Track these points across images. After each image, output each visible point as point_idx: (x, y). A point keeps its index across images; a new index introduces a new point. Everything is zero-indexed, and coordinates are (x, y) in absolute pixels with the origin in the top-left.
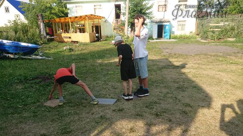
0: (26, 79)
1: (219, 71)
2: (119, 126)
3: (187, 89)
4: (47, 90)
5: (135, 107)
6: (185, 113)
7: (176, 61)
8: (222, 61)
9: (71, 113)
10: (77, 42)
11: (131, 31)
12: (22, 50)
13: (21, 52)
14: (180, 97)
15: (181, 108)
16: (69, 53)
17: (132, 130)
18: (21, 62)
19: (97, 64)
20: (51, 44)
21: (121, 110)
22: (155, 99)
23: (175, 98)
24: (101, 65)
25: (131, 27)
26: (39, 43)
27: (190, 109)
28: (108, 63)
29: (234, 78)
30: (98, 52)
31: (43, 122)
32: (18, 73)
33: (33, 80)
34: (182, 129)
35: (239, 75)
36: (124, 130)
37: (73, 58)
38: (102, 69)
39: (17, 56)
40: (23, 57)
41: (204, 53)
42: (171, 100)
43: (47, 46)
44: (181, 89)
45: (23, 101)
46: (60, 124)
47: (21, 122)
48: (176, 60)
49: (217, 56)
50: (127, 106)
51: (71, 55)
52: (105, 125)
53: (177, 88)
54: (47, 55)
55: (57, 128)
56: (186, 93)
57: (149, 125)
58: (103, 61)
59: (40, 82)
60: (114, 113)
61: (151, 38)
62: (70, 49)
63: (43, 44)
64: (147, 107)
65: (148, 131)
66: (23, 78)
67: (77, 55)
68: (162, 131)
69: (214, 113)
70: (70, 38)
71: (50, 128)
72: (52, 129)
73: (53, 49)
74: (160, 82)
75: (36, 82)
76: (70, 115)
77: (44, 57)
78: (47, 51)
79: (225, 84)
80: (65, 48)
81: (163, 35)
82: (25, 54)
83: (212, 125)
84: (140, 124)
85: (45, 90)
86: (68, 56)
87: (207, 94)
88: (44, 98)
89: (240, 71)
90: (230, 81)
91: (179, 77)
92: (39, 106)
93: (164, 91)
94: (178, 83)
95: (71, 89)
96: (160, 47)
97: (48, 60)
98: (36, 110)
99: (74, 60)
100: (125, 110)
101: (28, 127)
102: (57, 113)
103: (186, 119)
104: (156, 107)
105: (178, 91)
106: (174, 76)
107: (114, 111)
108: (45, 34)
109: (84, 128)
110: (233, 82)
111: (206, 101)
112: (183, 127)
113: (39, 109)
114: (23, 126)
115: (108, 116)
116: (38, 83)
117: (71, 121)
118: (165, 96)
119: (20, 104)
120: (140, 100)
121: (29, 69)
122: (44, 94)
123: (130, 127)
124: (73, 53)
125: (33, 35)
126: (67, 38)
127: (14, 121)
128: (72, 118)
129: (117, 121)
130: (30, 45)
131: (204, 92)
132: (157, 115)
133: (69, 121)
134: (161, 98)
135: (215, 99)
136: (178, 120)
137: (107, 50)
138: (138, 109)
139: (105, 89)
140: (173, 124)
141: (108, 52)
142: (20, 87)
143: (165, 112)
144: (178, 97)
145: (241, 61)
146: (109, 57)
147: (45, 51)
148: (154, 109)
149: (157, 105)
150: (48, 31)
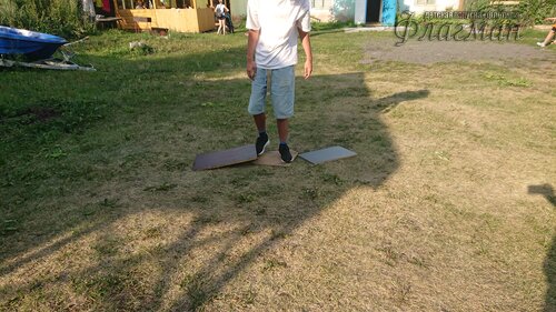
1: (468, 103)
2: (131, 223)
3: (356, 144)
4: (39, 139)
6: (312, 196)
8: (492, 79)
9: (51, 191)
10: (166, 30)
12: (20, 48)
15: (308, 186)
18: (19, 75)
19: (190, 84)
20: (105, 34)
21: (164, 189)
24: (197, 85)
26: (77, 33)
28: (216, 82)
30: (209, 56)
34: (273, 233)
36: (135, 233)
38: (192, 95)
39: (11, 63)
40: (26, 64)
41: (460, 59)
43: (95, 39)
49: (487, 67)
57: (204, 222)
58: (209, 77)
59: (32, 121)
60: (145, 194)
61: (350, 22)
62: (145, 48)
63: (86, 34)
64: (233, 182)
65: (191, 235)
68: (226, 235)
70: (149, 20)
73: (106, 47)
74: (307, 127)
75: (20, 122)
76: (46, 195)
77: (76, 66)
78: (92, 52)
79: (459, 132)
80: (131, 46)
82: (30, 58)
91: (358, 116)
96: (364, 45)
100: (177, 188)
104: (253, 183)
106: (348, 114)
107: (148, 189)
108: (92, 11)
109: (51, 225)
110: (481, 130)
111: (384, 170)
116: (26, 123)
123: (154, 225)
125: (63, 14)
126: (142, 19)
129: (134, 213)
130: (43, 36)
136: (282, 211)
137: (232, 51)
138: (209, 187)
140: (263, 219)
141: (233, 55)
143: (266, 194)
145: (539, 79)
146: (228, 69)
147: (87, 52)
148: (247, 188)
149: (261, 178)
150: (100, 5)
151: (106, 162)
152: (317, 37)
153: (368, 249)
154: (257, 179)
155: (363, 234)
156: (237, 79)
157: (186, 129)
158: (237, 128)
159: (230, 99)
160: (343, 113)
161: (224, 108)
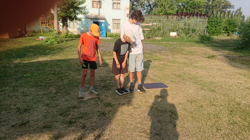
3: (112, 88)
5: (45, 117)
6: (104, 114)
7: (109, 59)
14: (103, 97)
15: (100, 110)
19: (12, 66)
21: (23, 124)
22: (75, 103)
23: (98, 98)
24: (17, 66)
27: (110, 108)
29: (155, 73)
30: (18, 50)
34: (94, 136)
35: (160, 70)
38: (16, 71)
42: (92, 102)
44: (106, 87)
49: (145, 53)
53: (103, 87)
56: (110, 91)
58: (22, 61)
60: (13, 129)
64: (61, 114)
69: (132, 110)
83: (127, 124)
89: (161, 66)
94: (104, 81)
100: (31, 122)
103: (102, 122)
104: (72, 113)
105: (103, 90)
106: (103, 75)
107: (13, 126)
111: (127, 98)
112: (96, 133)
136: (93, 124)
137: (31, 47)
139: (12, 97)
140: (86, 130)
141: (32, 49)
143: (81, 117)
144: (101, 97)
146: (32, 56)
148: (70, 116)
149: (75, 110)
152: (74, 41)
153: (137, 133)
154: (73, 111)
155: (132, 127)
156: (39, 61)
157: (21, 90)
158: (50, 86)
159: (39, 72)
160: (100, 74)
161: (38, 77)
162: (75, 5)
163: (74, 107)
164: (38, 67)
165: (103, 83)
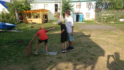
0: (9, 42)
1: (107, 38)
2: (60, 66)
3: (92, 47)
4: (21, 48)
5: (67, 56)
6: (92, 59)
8: (108, 33)
9: (34, 59)
10: (35, 23)
11: (63, 18)
12: (7, 27)
13: (6, 28)
14: (89, 51)
15: (90, 56)
16: (31, 29)
17: (67, 68)
18: (6, 33)
20: (22, 24)
21: (60, 58)
22: (77, 52)
23: (87, 51)
25: (63, 16)
26: (15, 24)
27: (94, 56)
28: (52, 34)
29: (115, 41)
31: (21, 65)
32: (5, 39)
33: (13, 43)
34: (91, 67)
35: (117, 40)
36: (63, 68)
37: (34, 31)
39: (4, 31)
40: (7, 31)
41: (99, 29)
42: (85, 53)
43: (20, 25)
44: (89, 47)
45: (9, 54)
46: (29, 65)
47: (8, 65)
48: (86, 32)
49: (106, 30)
50: (63, 55)
51: (33, 30)
52: (53, 66)
54: (20, 30)
55: (28, 67)
56: (92, 49)
57: (75, 65)
58: (49, 33)
59: (17, 44)
60: (57, 59)
62: (32, 27)
63: (17, 24)
64: (73, 56)
65: (75, 68)
66: (8, 42)
67: (36, 30)
68: (82, 68)
70: (32, 21)
71: (24, 67)
72: (25, 68)
73: (23, 27)
74: (79, 43)
76: (34, 60)
77: (18, 31)
78: (20, 28)
79: (111, 44)
80: (29, 26)
81: (79, 20)
82: (8, 29)
84: (71, 65)
85: (20, 48)
86: (31, 30)
87: (102, 49)
88: (20, 52)
89: (117, 38)
90: (113, 43)
91: (88, 41)
92: (17, 56)
93: (81, 48)
94: (87, 44)
95: (33, 47)
96: (78, 26)
97: (21, 33)
98: (16, 58)
99: (34, 32)
100: (62, 57)
101: (12, 67)
102: (27, 60)
103: (93, 62)
104: (77, 56)
105: (88, 48)
106: (85, 40)
107: (57, 58)
108: (18, 19)
109: (42, 67)
110: (114, 43)
111: (102, 53)
112: (92, 66)
113: (17, 58)
114: (10, 67)
115: (54, 61)
117: (35, 64)
118: (82, 50)
119: (7, 55)
120: (70, 52)
121: (11, 37)
122: (20, 50)
123: (65, 66)
124: (33, 29)
125: (12, 19)
126: (30, 21)
127: (4, 64)
128: (35, 62)
129: (59, 63)
130: (11, 25)
131: (101, 48)
132: (78, 60)
133: (34, 64)
134: (80, 51)
135: (106, 52)
136: (89, 62)
137: (51, 27)
138: (69, 57)
139: (51, 47)
140: (87, 64)
142: (6, 46)
143: (82, 58)
144: (88, 51)
145: (118, 33)
147: (19, 28)
148: (77, 57)
150: (20, 17)
151: (42, 53)
156: (56, 33)
161: (58, 40)
162: (69, 8)
163: (77, 54)
164: (56, 36)
165: (87, 45)
